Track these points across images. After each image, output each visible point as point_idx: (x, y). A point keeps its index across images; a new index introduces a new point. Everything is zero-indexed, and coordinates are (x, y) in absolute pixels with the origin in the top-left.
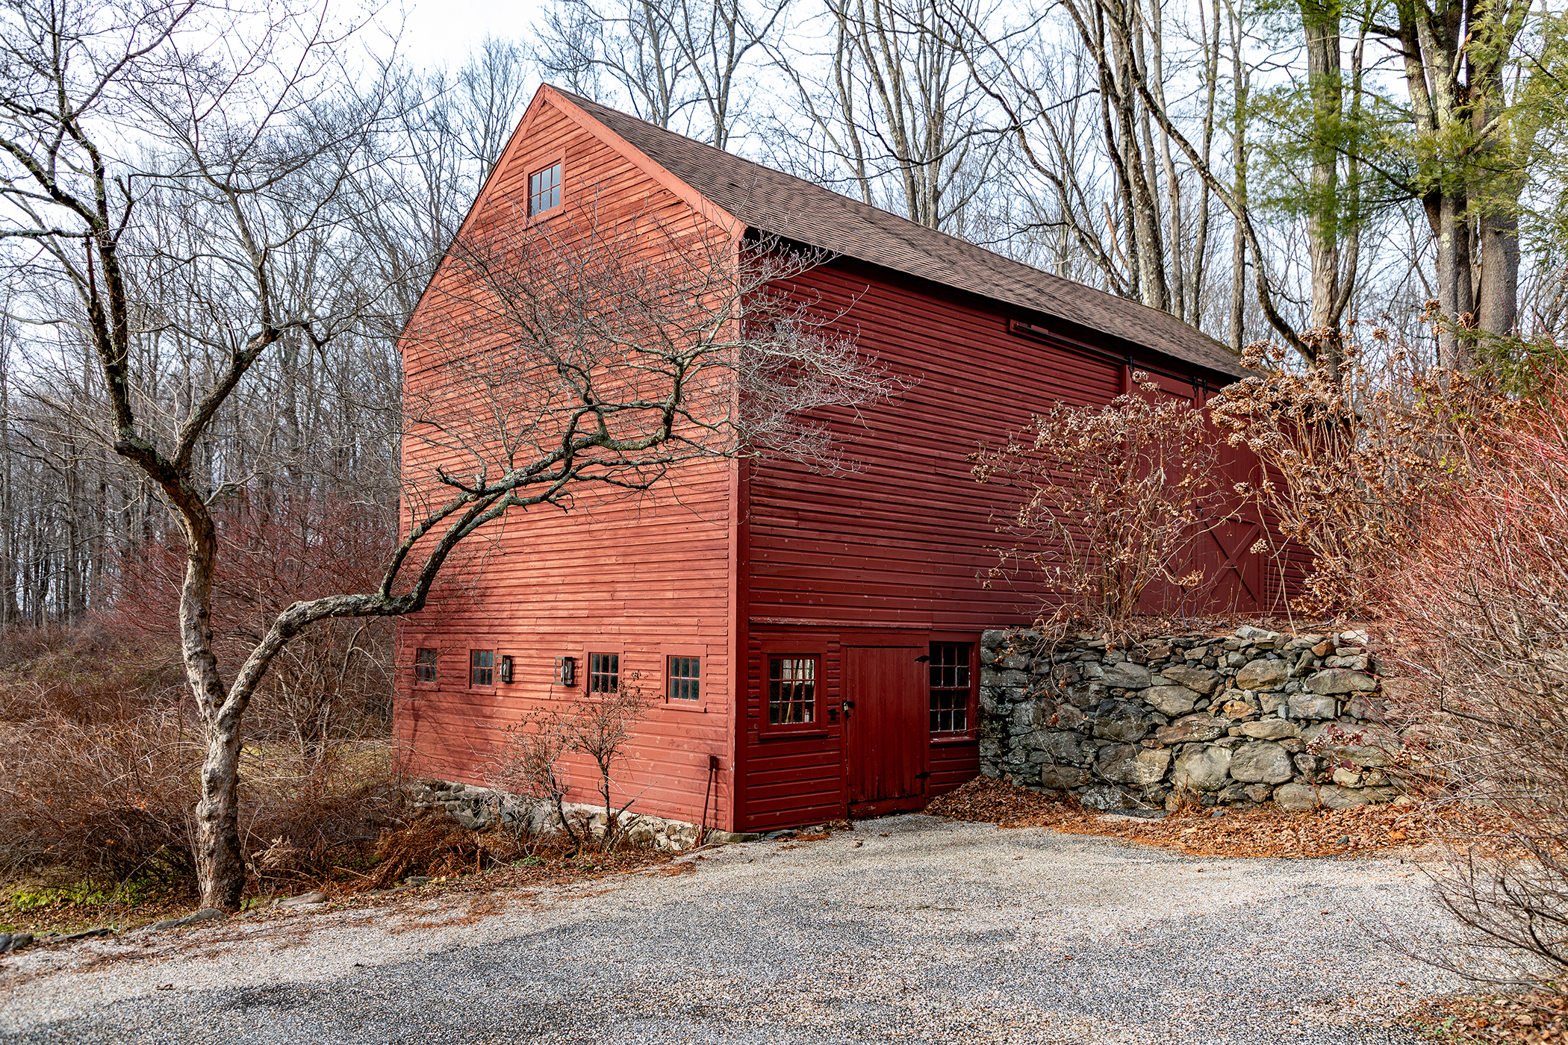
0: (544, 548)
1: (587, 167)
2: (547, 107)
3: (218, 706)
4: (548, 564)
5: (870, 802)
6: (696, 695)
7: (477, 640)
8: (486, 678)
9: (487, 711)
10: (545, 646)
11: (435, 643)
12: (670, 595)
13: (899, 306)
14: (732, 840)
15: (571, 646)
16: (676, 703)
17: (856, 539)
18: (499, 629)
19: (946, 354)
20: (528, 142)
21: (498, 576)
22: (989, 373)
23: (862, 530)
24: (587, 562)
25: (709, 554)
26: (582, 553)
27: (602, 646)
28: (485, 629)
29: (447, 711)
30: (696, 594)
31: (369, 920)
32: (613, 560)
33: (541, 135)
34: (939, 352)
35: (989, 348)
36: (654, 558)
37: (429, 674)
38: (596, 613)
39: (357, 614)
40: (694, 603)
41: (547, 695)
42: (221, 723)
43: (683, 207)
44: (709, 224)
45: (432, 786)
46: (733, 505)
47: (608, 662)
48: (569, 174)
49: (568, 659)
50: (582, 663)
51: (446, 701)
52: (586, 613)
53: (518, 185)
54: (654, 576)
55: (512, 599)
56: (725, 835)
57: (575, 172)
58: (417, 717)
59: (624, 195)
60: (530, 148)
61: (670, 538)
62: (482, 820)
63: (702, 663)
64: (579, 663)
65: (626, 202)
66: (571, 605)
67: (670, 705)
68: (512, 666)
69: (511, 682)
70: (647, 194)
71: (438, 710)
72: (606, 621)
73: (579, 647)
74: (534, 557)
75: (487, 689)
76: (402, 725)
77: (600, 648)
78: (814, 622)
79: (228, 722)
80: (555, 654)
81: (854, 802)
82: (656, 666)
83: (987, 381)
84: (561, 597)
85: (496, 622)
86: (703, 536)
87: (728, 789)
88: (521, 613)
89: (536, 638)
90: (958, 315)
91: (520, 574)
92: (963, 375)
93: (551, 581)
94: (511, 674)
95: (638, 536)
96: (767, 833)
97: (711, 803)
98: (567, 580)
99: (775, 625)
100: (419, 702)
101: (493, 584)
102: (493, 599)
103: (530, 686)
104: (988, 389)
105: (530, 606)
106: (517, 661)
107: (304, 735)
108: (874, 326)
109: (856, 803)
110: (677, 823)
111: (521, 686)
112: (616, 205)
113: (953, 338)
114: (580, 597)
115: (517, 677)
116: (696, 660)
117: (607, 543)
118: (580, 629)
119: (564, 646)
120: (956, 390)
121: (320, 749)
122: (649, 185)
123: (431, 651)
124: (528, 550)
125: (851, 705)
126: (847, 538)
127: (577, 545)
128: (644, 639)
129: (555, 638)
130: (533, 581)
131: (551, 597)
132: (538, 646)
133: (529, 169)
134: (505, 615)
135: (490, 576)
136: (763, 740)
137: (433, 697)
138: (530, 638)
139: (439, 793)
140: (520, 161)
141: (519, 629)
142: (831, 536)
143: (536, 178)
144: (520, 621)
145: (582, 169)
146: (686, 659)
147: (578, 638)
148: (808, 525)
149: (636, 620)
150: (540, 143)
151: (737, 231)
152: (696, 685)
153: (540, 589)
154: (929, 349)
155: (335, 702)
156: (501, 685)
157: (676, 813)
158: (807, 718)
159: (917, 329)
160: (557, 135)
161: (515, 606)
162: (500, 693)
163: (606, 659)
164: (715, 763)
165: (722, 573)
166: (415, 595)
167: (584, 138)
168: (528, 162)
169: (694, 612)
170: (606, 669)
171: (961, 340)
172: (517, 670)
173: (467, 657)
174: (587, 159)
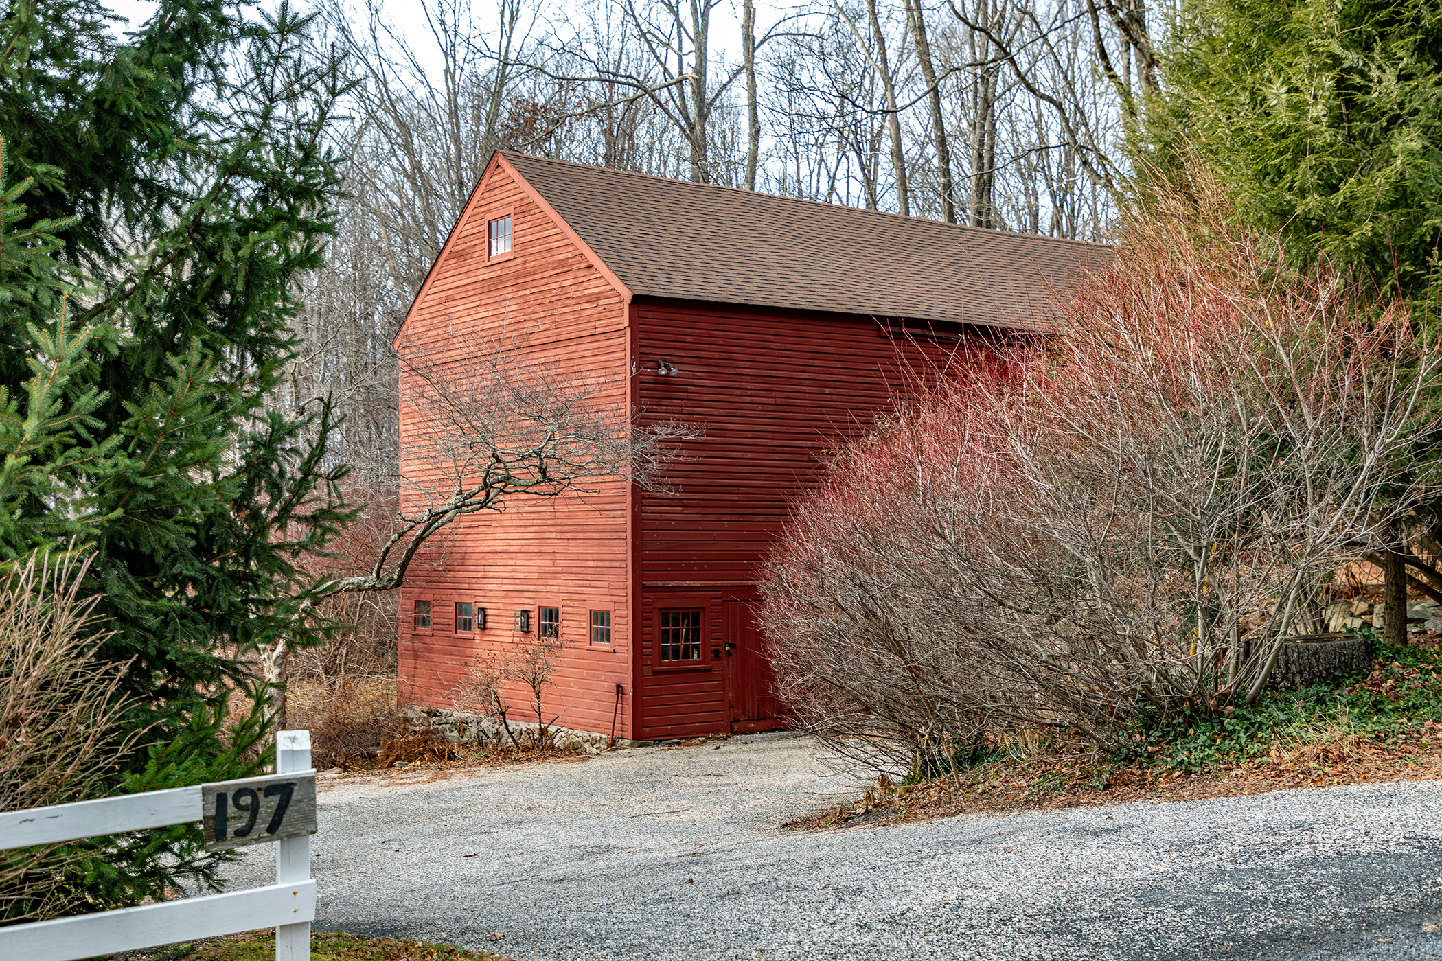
0: (506, 523)
1: (529, 225)
2: (500, 170)
3: (273, 651)
4: (510, 536)
5: (750, 720)
6: (608, 640)
7: (460, 595)
8: (467, 625)
9: (468, 651)
10: (508, 601)
11: (427, 596)
12: (591, 564)
13: (772, 331)
14: (631, 745)
15: (526, 601)
16: (597, 645)
17: (735, 518)
18: (476, 586)
19: (817, 363)
20: (487, 195)
21: (473, 543)
22: (861, 373)
23: (739, 511)
24: (536, 536)
25: (615, 535)
26: (533, 529)
27: (548, 601)
28: (466, 586)
29: (439, 652)
30: (607, 564)
31: (369, 782)
32: (553, 536)
33: (496, 191)
34: (810, 362)
35: (860, 352)
36: (581, 535)
37: (425, 622)
38: (544, 576)
39: (360, 590)
40: (606, 571)
41: (510, 640)
42: (275, 662)
43: (593, 270)
44: (608, 287)
45: (428, 713)
46: (629, 499)
47: (551, 614)
48: (517, 228)
49: (526, 611)
50: (534, 615)
51: (437, 644)
52: (536, 576)
53: (481, 228)
54: (580, 549)
55: (484, 562)
56: (627, 742)
57: (521, 227)
58: (416, 658)
59: (555, 252)
60: (489, 200)
61: (591, 522)
62: (465, 739)
63: (612, 616)
64: (532, 615)
65: (556, 258)
66: (526, 569)
67: (593, 647)
68: (485, 616)
69: (485, 629)
70: (570, 255)
71: (431, 651)
72: (550, 582)
73: (532, 602)
74: (499, 530)
75: (468, 635)
76: (405, 664)
77: (546, 603)
78: (698, 583)
79: (280, 661)
80: (516, 607)
81: (736, 721)
82: (583, 618)
83: (859, 379)
84: (519, 562)
85: (474, 581)
86: (611, 521)
87: (629, 708)
88: (491, 574)
89: (502, 594)
90: (829, 329)
91: (490, 543)
92: (835, 377)
93: (511, 549)
94: (485, 622)
95: (569, 518)
96: (660, 741)
97: (618, 720)
98: (523, 549)
99: (664, 587)
100: (418, 645)
101: (470, 550)
102: (471, 562)
103: (498, 632)
104: (860, 386)
105: (497, 569)
106: (489, 612)
107: (327, 672)
108: (748, 350)
109: (738, 721)
110: (597, 735)
111: (493, 632)
112: (550, 260)
113: (825, 349)
114: (532, 563)
115: (489, 625)
116: (608, 613)
117: (549, 522)
118: (532, 588)
119: (522, 600)
120: (827, 390)
121: (339, 682)
122: (571, 248)
123: (427, 603)
124: (495, 524)
125: (731, 646)
126: (728, 518)
127: (529, 523)
128: (575, 597)
129: (515, 594)
130: (499, 549)
131: (512, 562)
132: (503, 600)
133: (489, 217)
134: (480, 575)
135: (469, 543)
136: (655, 673)
137: (428, 640)
138: (498, 594)
139: (434, 719)
140: (482, 209)
141: (490, 587)
142: (713, 517)
143: (494, 225)
144: (491, 581)
145: (526, 226)
146: (602, 613)
147: (531, 595)
148: (692, 510)
149: (570, 583)
150: (496, 198)
151: (627, 296)
152: (609, 631)
153: (505, 556)
154: (801, 361)
155: (351, 646)
156: (478, 631)
157: (596, 727)
158: (695, 656)
159: (789, 346)
160: (508, 194)
161: (487, 568)
162: (477, 637)
163: (551, 612)
164: (620, 689)
165: (623, 550)
166: (396, 577)
167: (527, 201)
168: (488, 211)
169: (606, 577)
170: (551, 620)
171: (833, 350)
172: (489, 619)
173: (453, 609)
174: (529, 218)
